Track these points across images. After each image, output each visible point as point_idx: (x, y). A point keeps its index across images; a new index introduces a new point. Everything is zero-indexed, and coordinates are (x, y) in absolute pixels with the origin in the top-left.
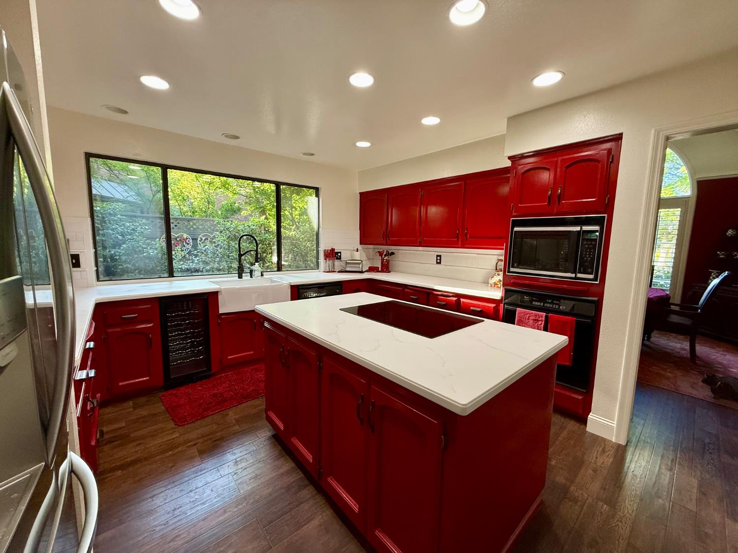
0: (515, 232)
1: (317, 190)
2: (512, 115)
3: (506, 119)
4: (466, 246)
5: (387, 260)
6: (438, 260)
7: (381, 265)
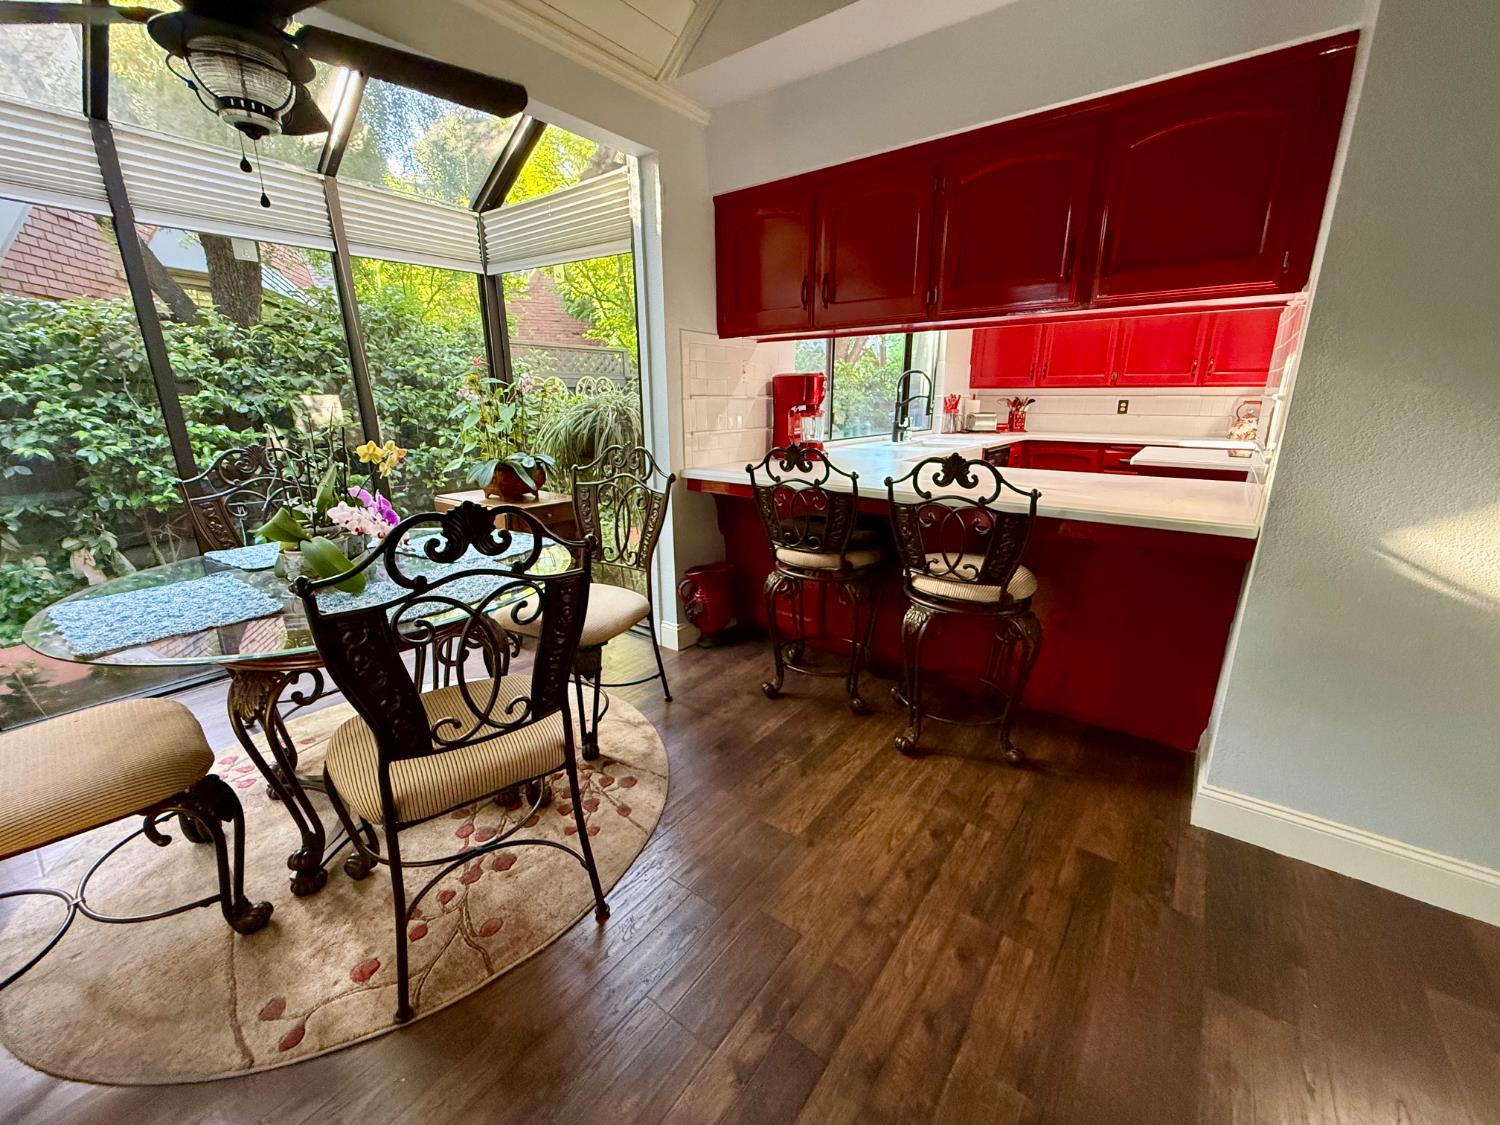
4: (1207, 383)
5: (1024, 412)
6: (1123, 407)
7: (1011, 420)
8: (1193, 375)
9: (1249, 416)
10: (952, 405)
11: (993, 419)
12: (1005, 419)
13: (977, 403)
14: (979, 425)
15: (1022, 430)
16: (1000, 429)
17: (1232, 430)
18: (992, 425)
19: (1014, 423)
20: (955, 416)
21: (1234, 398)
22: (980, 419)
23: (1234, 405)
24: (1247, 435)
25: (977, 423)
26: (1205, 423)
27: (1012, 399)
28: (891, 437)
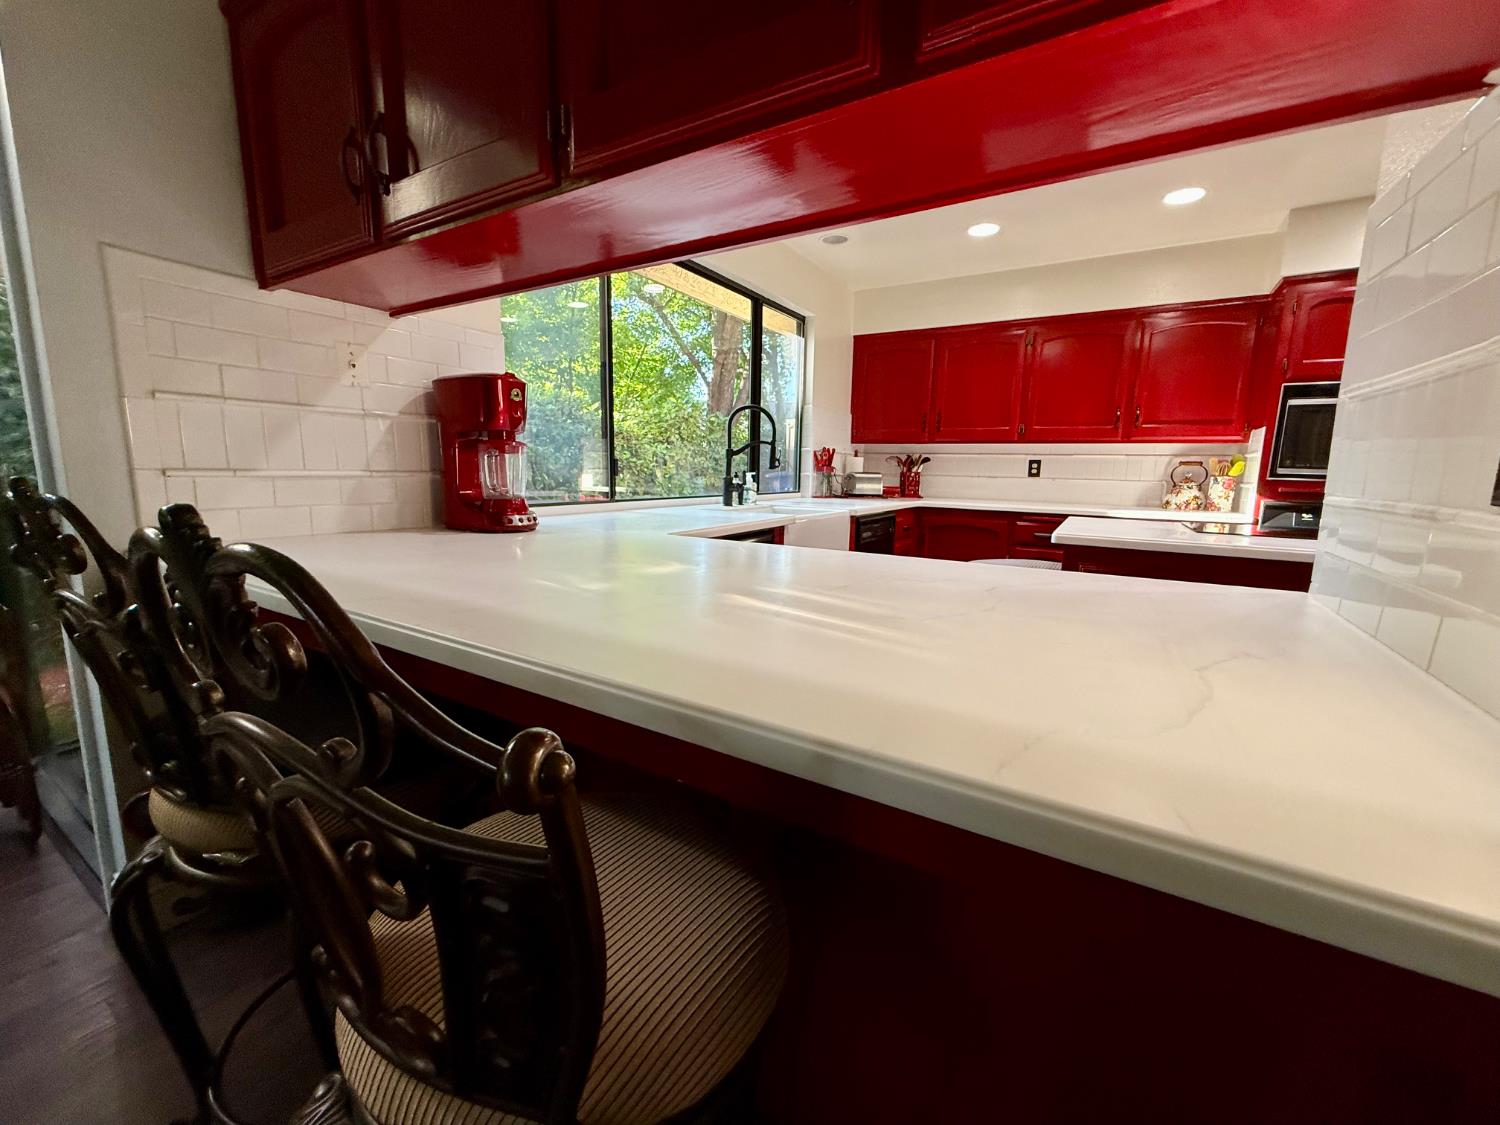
0: (1290, 406)
1: (802, 320)
2: (1301, 205)
3: (1288, 212)
4: (1134, 439)
5: (917, 474)
6: (1034, 469)
7: (902, 483)
8: (1116, 428)
9: (1187, 480)
10: (824, 461)
11: (878, 480)
12: (895, 482)
13: (860, 460)
14: (861, 487)
15: (916, 495)
16: (888, 493)
17: (1168, 497)
18: (879, 488)
19: (908, 486)
20: (829, 476)
21: (1167, 459)
22: (862, 480)
23: (1166, 469)
24: (1188, 504)
25: (858, 486)
26: (1135, 489)
27: (904, 458)
28: (721, 499)
